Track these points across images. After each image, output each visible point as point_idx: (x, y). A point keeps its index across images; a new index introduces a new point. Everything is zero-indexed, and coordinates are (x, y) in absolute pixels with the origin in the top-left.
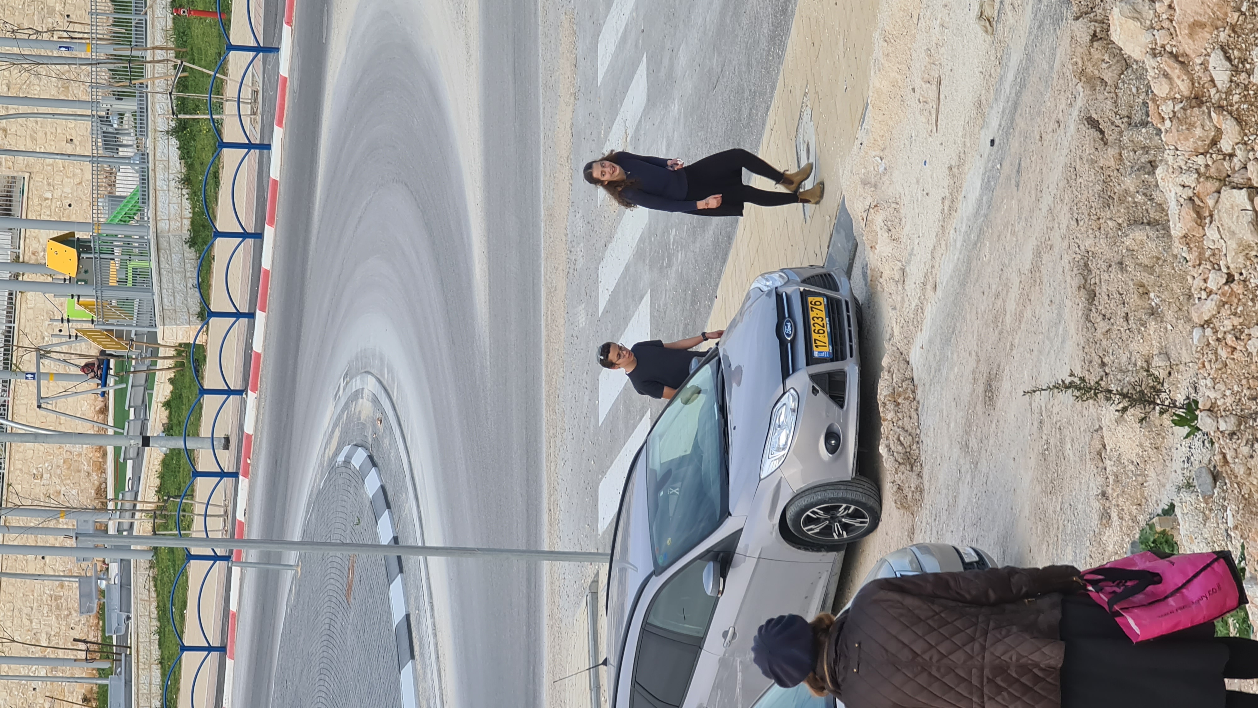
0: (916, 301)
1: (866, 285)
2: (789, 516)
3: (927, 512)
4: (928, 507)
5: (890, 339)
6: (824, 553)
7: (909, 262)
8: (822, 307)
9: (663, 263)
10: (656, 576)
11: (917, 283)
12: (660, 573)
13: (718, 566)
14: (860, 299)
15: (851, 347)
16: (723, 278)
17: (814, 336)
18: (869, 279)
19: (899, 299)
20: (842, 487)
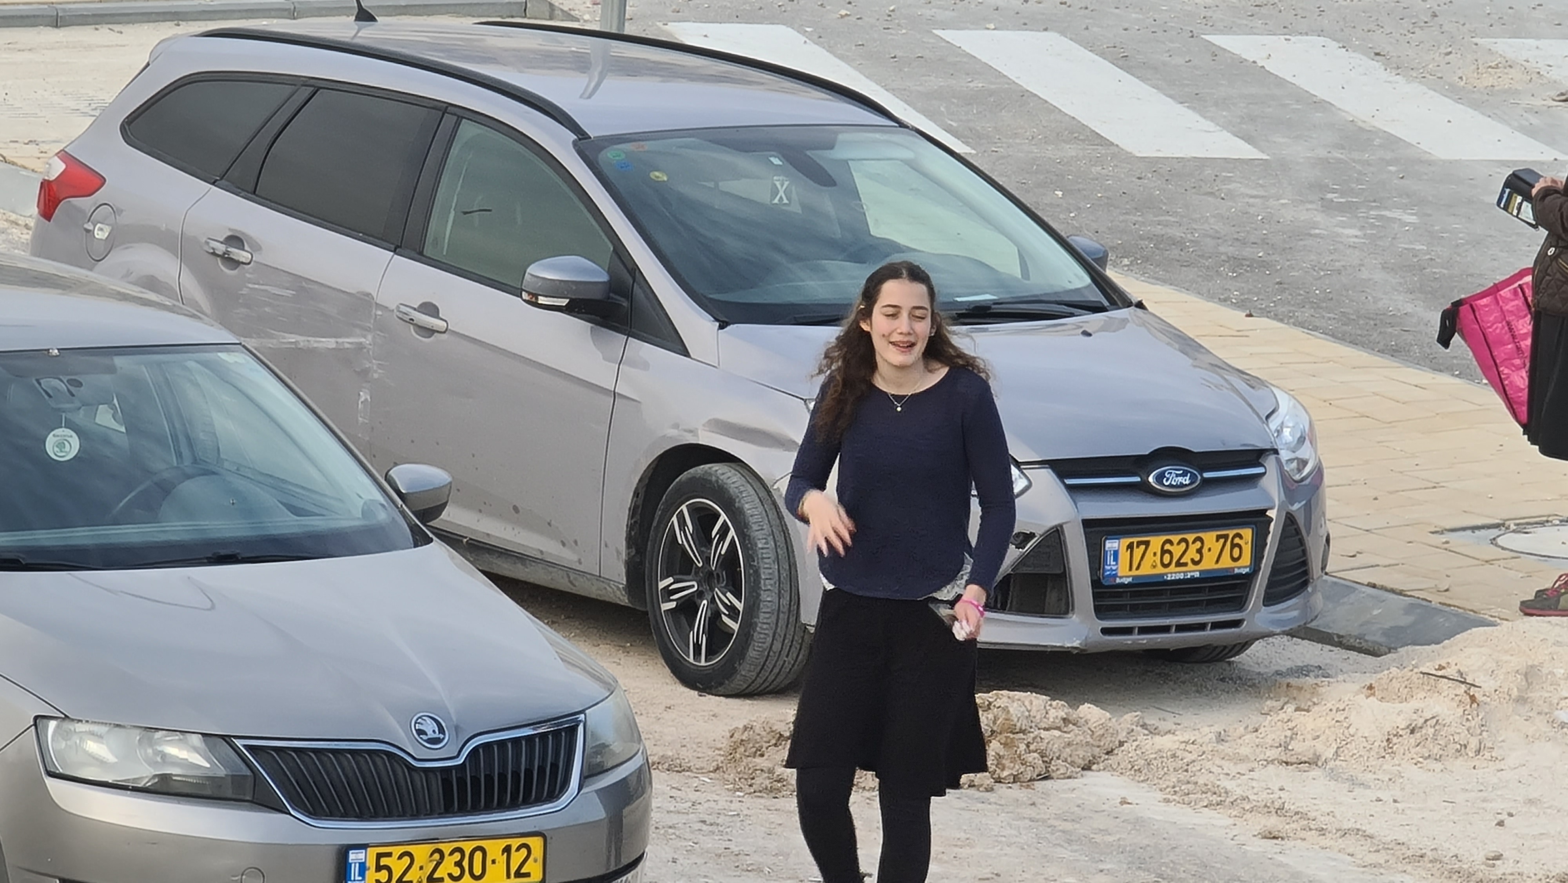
0: (1239, 792)
1: (1278, 673)
2: (718, 469)
3: (722, 804)
4: (734, 806)
5: (1144, 726)
6: (624, 556)
7: (1334, 776)
8: (1226, 562)
9: (1334, 191)
10: (575, 144)
11: (1282, 794)
12: (581, 153)
13: (596, 295)
14: (1244, 659)
15: (1128, 631)
16: (1298, 332)
17: (1156, 542)
18: (1293, 681)
19: (1244, 751)
20: (785, 601)
